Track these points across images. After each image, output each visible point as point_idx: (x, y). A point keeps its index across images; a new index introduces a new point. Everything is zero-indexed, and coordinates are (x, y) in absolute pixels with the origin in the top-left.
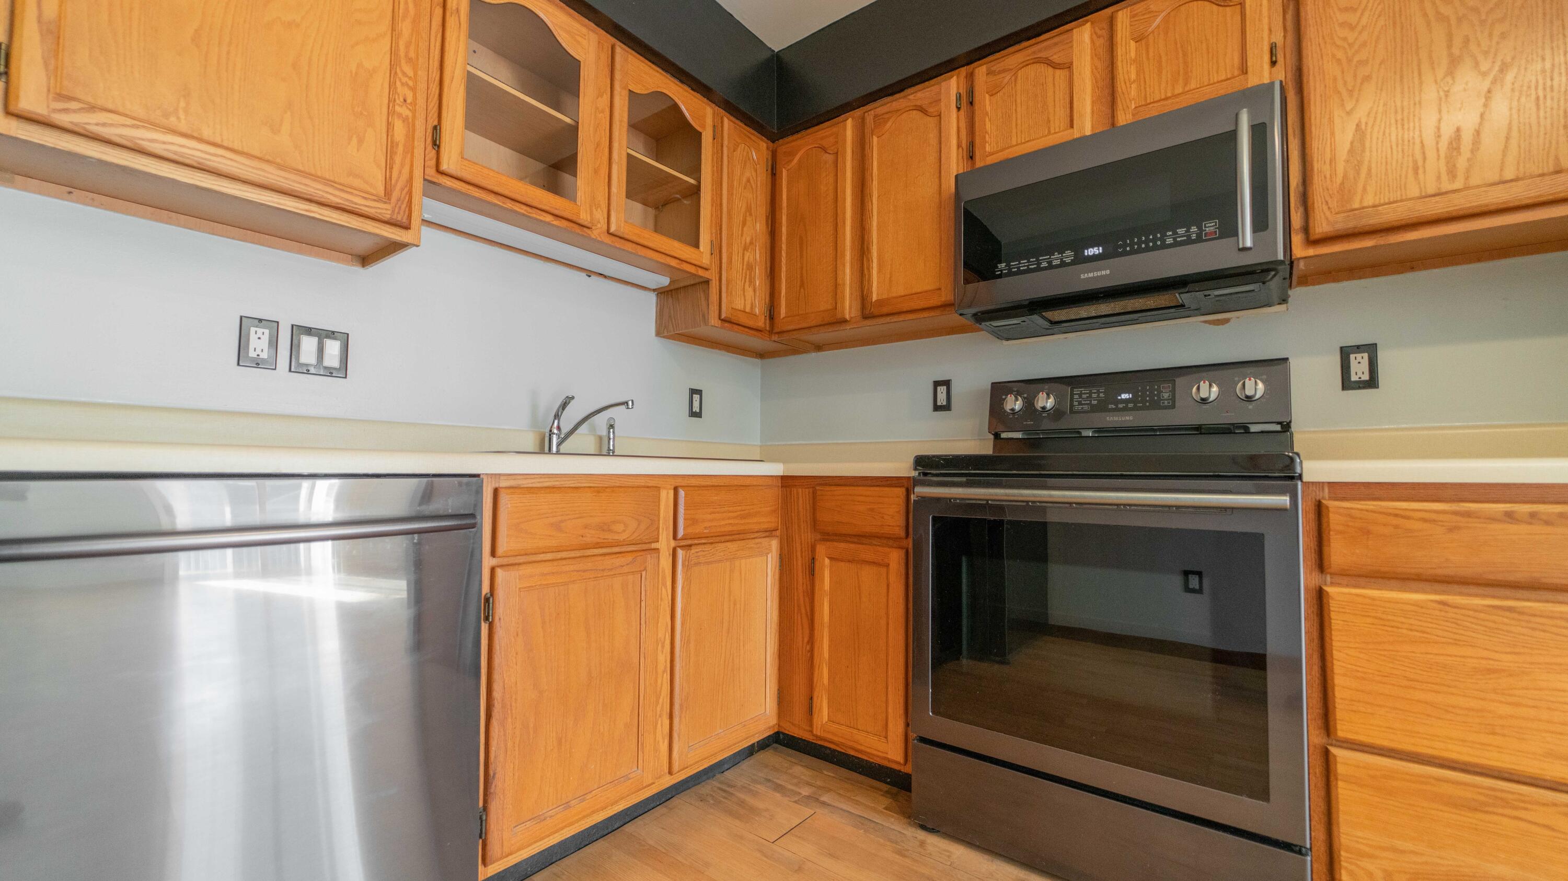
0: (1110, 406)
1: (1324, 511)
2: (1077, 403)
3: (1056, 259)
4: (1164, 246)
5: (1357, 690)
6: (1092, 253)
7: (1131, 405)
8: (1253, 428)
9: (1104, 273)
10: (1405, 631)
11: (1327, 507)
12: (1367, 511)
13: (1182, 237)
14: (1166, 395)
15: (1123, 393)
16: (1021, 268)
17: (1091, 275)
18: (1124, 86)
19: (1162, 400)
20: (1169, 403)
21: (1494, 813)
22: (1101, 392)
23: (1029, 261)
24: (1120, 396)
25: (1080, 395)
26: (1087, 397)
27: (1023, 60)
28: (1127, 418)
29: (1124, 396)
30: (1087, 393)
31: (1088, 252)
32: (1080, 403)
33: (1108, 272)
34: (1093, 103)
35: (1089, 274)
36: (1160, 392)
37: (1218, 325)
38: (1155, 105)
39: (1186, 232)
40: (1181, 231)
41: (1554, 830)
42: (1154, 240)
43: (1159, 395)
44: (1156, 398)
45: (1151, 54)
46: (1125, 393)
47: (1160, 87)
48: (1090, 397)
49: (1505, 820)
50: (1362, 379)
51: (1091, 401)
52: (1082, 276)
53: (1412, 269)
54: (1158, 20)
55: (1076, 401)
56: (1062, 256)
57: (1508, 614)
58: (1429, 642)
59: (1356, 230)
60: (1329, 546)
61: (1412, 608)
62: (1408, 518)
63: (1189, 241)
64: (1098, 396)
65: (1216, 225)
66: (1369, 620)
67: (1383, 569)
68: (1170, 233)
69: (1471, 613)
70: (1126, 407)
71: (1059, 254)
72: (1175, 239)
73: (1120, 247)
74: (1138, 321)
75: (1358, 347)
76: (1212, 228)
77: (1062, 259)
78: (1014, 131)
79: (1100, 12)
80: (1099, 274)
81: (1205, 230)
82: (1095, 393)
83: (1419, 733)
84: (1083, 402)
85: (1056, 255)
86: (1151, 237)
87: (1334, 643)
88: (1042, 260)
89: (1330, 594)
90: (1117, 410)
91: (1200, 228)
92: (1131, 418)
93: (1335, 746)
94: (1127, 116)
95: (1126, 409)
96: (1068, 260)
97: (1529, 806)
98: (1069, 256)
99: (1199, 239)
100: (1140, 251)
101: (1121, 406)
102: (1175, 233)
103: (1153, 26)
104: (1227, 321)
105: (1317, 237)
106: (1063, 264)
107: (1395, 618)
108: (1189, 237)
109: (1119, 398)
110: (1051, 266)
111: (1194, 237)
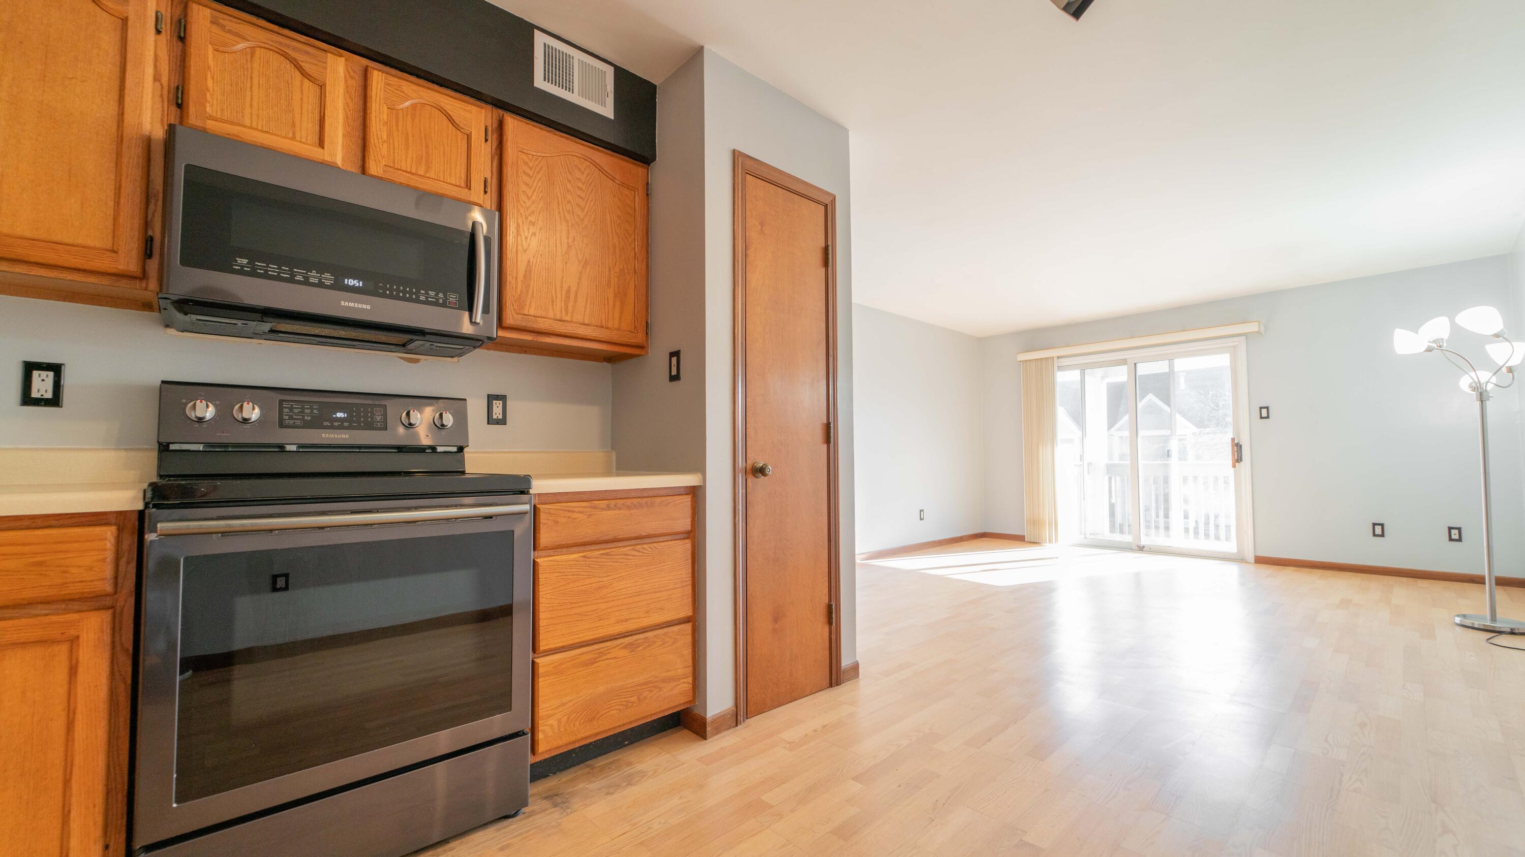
0: (325, 424)
1: (537, 511)
2: (287, 417)
3: (314, 277)
4: (418, 301)
5: (550, 618)
6: (352, 284)
7: (346, 424)
8: (440, 449)
9: (364, 306)
10: (571, 577)
11: (539, 509)
12: (557, 509)
13: (433, 298)
14: (379, 418)
15: (338, 412)
16: (269, 273)
17: (352, 305)
18: (376, 141)
19: (376, 422)
20: (381, 425)
21: (599, 661)
22: (315, 409)
23: (279, 268)
24: (335, 414)
25: (291, 409)
26: (300, 412)
27: (264, 41)
28: (343, 436)
29: (340, 415)
30: (299, 408)
31: (348, 282)
32: (291, 418)
33: (369, 307)
34: (344, 136)
35: (350, 303)
36: (373, 415)
37: (411, 362)
38: (404, 173)
39: (435, 295)
40: (432, 293)
41: (617, 658)
42: (411, 293)
43: (372, 418)
44: (370, 419)
45: (400, 128)
46: (341, 412)
47: (406, 161)
48: (303, 412)
49: (602, 662)
50: (499, 418)
51: (304, 416)
52: (343, 303)
53: (525, 352)
54: (407, 104)
55: (286, 415)
56: (321, 276)
57: (605, 557)
58: (579, 580)
59: (526, 328)
60: (540, 533)
61: (573, 563)
62: (573, 512)
63: (436, 304)
64: (312, 412)
65: (456, 298)
66: (556, 574)
67: (563, 543)
68: (423, 292)
69: (595, 560)
70: (341, 425)
71: (317, 273)
72: (427, 298)
73: (381, 288)
74: (356, 347)
75: (498, 396)
76: (454, 299)
77: (320, 280)
78: (248, 110)
79: (354, 55)
80: (360, 306)
81: (449, 299)
82: (307, 409)
83: (574, 632)
84: (294, 417)
85: (314, 273)
86: (408, 289)
87: (540, 594)
88: (296, 272)
89: (539, 563)
90: (332, 427)
91: (445, 296)
92: (347, 436)
93: (539, 657)
94: (379, 169)
95: (341, 427)
96: (328, 283)
97: (610, 651)
98: (328, 278)
99: (444, 305)
100: (397, 298)
101: (336, 424)
102: (427, 293)
103: (403, 105)
104: (417, 361)
105: (506, 325)
106: (321, 285)
107: (566, 570)
108: (437, 300)
109: (334, 416)
110: (306, 282)
111: (441, 301)
